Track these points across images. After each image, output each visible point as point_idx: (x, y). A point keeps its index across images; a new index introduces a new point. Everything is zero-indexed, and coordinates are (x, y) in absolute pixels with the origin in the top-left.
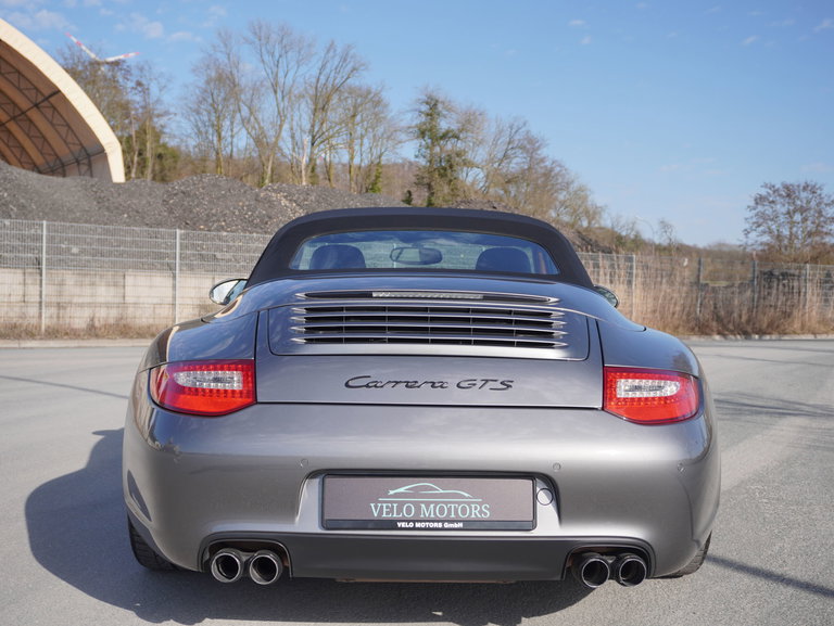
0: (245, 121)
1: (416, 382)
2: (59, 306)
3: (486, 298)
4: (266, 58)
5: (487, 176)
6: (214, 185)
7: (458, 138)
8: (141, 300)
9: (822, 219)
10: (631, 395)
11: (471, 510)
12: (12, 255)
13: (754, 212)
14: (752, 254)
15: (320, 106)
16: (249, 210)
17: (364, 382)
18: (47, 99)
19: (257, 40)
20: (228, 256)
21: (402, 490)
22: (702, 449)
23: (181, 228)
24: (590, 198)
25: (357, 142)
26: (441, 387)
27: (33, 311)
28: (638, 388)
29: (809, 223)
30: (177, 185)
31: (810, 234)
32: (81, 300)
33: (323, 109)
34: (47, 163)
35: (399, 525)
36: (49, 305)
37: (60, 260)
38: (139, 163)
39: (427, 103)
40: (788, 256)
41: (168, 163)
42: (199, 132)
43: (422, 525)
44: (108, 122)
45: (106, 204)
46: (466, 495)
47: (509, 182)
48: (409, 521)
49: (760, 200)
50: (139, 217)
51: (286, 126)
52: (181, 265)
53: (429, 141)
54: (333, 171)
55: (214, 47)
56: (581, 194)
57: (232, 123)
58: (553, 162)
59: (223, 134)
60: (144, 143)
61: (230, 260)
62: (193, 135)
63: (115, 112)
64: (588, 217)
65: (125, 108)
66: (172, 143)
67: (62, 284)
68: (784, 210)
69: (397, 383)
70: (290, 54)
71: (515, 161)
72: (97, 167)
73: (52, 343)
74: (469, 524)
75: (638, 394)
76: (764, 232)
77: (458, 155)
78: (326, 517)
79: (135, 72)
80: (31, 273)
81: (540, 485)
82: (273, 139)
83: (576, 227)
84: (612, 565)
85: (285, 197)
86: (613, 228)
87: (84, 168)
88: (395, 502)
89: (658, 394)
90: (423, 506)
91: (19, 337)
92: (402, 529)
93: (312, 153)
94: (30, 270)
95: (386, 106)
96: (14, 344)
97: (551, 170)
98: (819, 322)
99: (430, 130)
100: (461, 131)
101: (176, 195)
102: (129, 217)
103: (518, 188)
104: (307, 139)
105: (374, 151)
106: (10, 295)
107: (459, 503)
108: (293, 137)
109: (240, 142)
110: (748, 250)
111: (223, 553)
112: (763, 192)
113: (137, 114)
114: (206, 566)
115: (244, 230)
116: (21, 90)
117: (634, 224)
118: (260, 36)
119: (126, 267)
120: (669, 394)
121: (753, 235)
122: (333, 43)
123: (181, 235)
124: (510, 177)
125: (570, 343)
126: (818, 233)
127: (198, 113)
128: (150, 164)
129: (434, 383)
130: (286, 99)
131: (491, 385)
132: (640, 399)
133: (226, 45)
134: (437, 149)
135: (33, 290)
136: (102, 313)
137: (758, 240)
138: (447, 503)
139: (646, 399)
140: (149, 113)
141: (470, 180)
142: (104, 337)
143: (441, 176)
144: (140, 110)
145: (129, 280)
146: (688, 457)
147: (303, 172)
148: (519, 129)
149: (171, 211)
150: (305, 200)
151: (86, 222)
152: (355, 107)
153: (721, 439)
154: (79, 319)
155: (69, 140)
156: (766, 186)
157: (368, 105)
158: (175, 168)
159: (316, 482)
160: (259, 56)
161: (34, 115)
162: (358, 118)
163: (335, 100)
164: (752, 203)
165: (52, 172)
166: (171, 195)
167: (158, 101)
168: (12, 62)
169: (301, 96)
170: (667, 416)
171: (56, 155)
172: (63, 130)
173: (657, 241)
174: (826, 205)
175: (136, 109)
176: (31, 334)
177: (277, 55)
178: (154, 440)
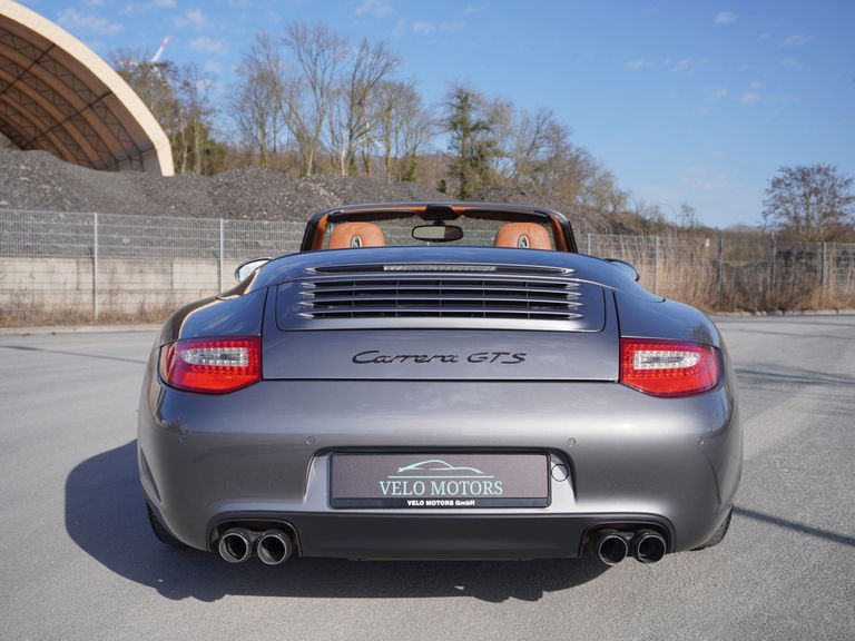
0: (287, 118)
1: (426, 356)
2: (111, 292)
3: (500, 270)
4: (304, 56)
5: (516, 165)
6: (256, 177)
7: (488, 129)
8: (188, 286)
9: (837, 200)
10: (648, 367)
11: (483, 488)
12: (67, 245)
13: (772, 195)
14: (770, 235)
15: (357, 101)
16: (289, 199)
17: (372, 356)
18: (99, 99)
19: (294, 41)
20: (270, 243)
21: (411, 467)
22: (723, 422)
23: (224, 218)
24: (615, 184)
25: (393, 134)
26: (452, 361)
27: (86, 298)
28: (656, 360)
29: (824, 204)
30: (221, 177)
31: (825, 216)
32: (131, 287)
33: (360, 104)
34: (102, 160)
35: (409, 503)
36: (101, 292)
37: (111, 250)
38: (188, 159)
39: (458, 97)
40: (806, 236)
41: (215, 158)
42: (245, 130)
43: (433, 503)
44: (159, 121)
45: (155, 196)
46: (478, 471)
47: (537, 170)
48: (419, 499)
49: (777, 183)
50: (186, 208)
51: (326, 122)
52: (225, 252)
53: (461, 133)
54: (370, 164)
55: (253, 48)
56: (606, 181)
57: (274, 119)
58: (577, 150)
59: (267, 130)
60: (192, 140)
61: (272, 248)
62: (239, 132)
63: (165, 111)
64: (613, 202)
65: (175, 107)
66: (219, 140)
67: (113, 272)
68: (801, 192)
69: (406, 357)
70: (327, 52)
71: (542, 149)
72: (147, 163)
73: (105, 329)
74: (482, 502)
75: (656, 366)
76: (781, 214)
77: (488, 145)
78: (334, 496)
79: (182, 73)
80: (84, 262)
81: (555, 460)
82: (314, 134)
83: (602, 212)
84: (630, 542)
85: (324, 187)
86: (637, 213)
87: (136, 164)
88: (405, 480)
89: (677, 365)
90: (434, 483)
91: (74, 323)
92: (412, 507)
93: (350, 146)
94: (83, 260)
95: (418, 100)
96: (69, 330)
97: (577, 157)
98: (836, 298)
99: (462, 123)
100: (491, 122)
101: (220, 186)
102: (177, 208)
103: (546, 175)
104: (346, 133)
105: (409, 144)
106: (65, 284)
107: (471, 480)
108: (332, 132)
109: (282, 137)
110: (767, 231)
111: (231, 533)
112: (780, 175)
113: (185, 113)
114: (215, 546)
115: (286, 219)
116: (74, 91)
117: (657, 208)
118: (298, 37)
119: (173, 255)
120: (688, 365)
121: (771, 217)
122: (366, 41)
123: (225, 225)
124: (537, 165)
125: (585, 315)
126: (832, 213)
127: (243, 110)
128: (199, 159)
129: (444, 357)
130: (324, 95)
131: (503, 358)
132: (658, 371)
133: (265, 46)
134: (469, 140)
135: (86, 279)
136: (151, 299)
137: (775, 222)
138: (457, 480)
139: (665, 371)
140: (196, 111)
141: (500, 168)
142: (153, 321)
143: (473, 166)
144: (188, 109)
145: (177, 268)
146: (709, 430)
147: (343, 164)
148: (546, 119)
149: (215, 202)
150: (343, 189)
151: (136, 213)
152: (390, 102)
153: (742, 410)
154: (130, 305)
155: (121, 137)
156: (782, 170)
157: (401, 99)
158: (221, 163)
159: (324, 459)
160: (297, 56)
161: (88, 115)
162: (393, 111)
163: (370, 96)
164: (770, 187)
165: (107, 168)
166: (215, 187)
167: (205, 99)
168: (67, 66)
169: (339, 92)
170: (687, 388)
171: (109, 151)
172: (116, 129)
173: (680, 225)
174: (840, 186)
175: (185, 108)
176: (85, 319)
177: (314, 53)
178: (161, 418)
